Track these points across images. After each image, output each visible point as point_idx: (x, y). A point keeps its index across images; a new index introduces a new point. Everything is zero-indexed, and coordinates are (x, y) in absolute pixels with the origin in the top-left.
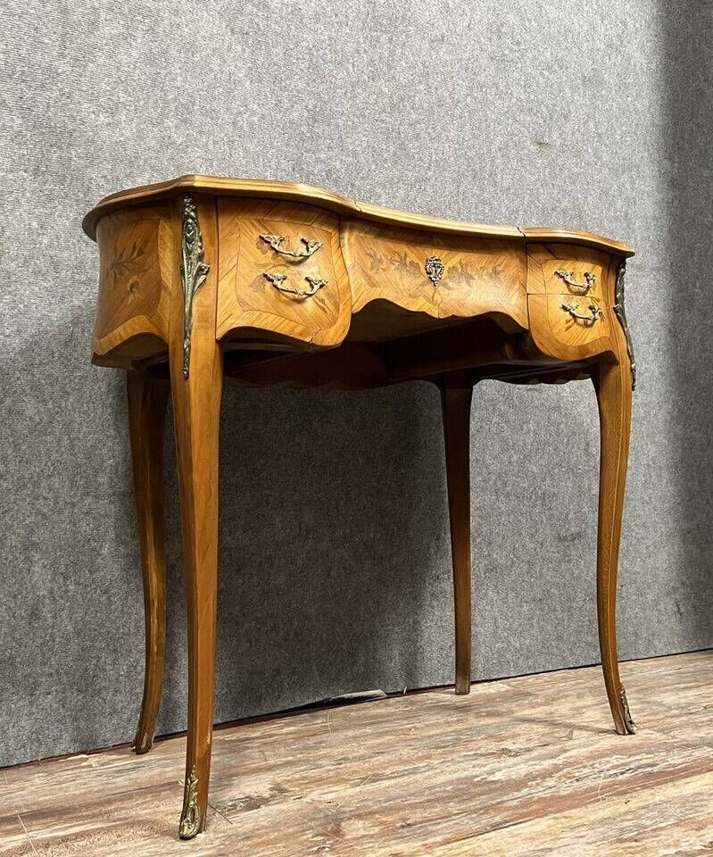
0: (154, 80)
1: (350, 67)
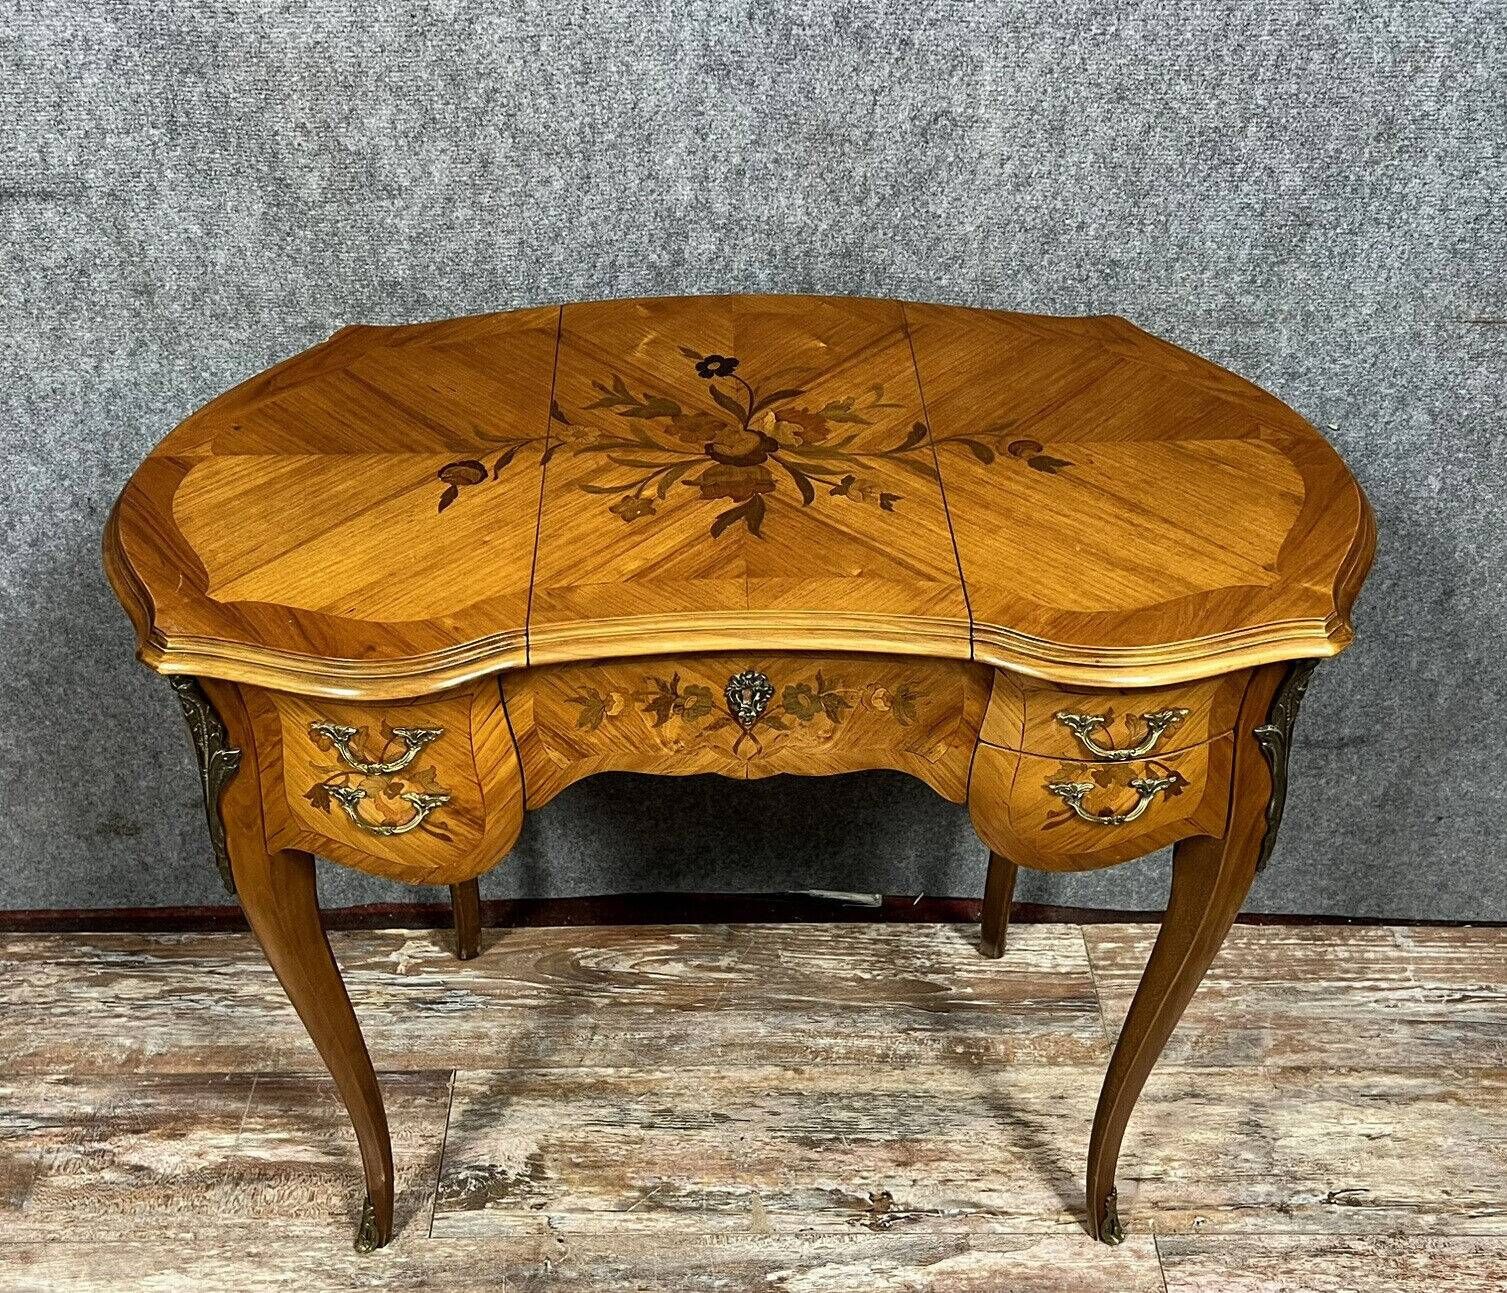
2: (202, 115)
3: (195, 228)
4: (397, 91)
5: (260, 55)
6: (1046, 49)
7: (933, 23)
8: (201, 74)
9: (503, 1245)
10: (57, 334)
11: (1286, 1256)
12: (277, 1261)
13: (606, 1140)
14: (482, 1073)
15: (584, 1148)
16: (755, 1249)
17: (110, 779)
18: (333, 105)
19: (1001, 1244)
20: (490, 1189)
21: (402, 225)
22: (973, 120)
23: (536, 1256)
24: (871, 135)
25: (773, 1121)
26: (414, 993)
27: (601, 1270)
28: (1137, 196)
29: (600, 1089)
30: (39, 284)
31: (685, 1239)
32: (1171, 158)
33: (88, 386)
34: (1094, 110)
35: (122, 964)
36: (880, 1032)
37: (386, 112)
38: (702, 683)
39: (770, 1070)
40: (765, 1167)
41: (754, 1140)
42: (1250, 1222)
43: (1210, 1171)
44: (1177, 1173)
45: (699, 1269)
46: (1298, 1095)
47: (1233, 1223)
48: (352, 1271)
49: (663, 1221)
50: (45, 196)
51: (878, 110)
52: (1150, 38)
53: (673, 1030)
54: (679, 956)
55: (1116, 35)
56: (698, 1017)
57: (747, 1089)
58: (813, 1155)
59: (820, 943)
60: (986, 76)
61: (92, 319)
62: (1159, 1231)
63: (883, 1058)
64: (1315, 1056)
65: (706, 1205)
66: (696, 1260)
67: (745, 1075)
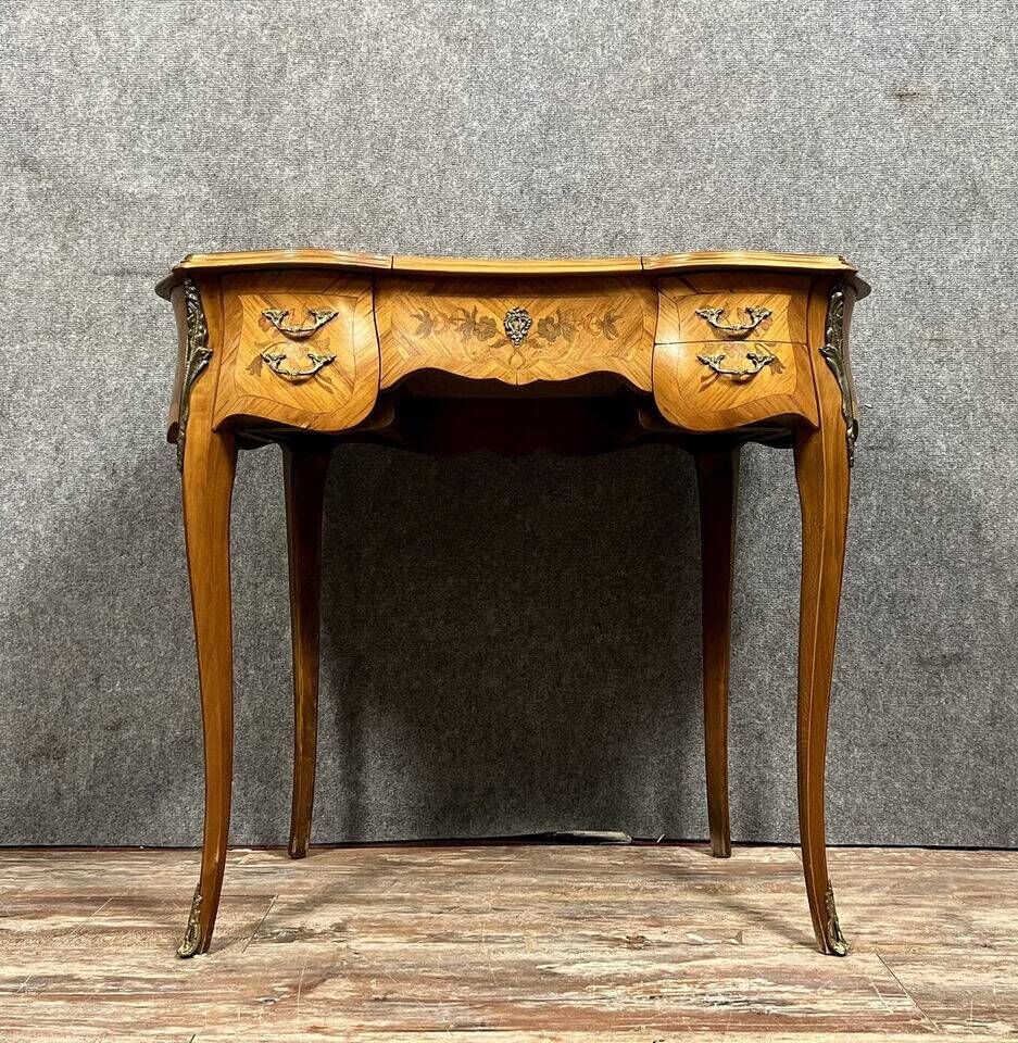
1: (599, 50)
4: (343, 218)
5: (278, 199)
7: (611, 189)
8: (246, 210)
9: (306, 955)
11: (996, 964)
12: (105, 962)
13: (402, 918)
14: (300, 896)
15: (382, 920)
16: (526, 956)
17: (58, 702)
18: (310, 224)
19: (741, 956)
23: (334, 959)
24: (584, 245)
25: (543, 911)
27: (390, 964)
29: (397, 900)
30: (127, 325)
31: (465, 952)
33: (137, 386)
34: (696, 226)
36: (632, 881)
37: (336, 227)
38: (491, 315)
39: (539, 893)
40: (537, 927)
41: (528, 917)
42: (960, 951)
43: (918, 931)
44: (890, 931)
45: (477, 963)
46: (985, 906)
47: (943, 951)
48: (171, 966)
49: (447, 946)
50: (148, 274)
51: (587, 233)
52: (718, 191)
53: (461, 881)
54: (470, 856)
55: (702, 189)
56: (482, 876)
57: (521, 900)
58: (577, 922)
59: (584, 852)
60: (640, 212)
61: (151, 345)
62: (880, 952)
63: (635, 890)
64: (994, 893)
67: (521, 895)
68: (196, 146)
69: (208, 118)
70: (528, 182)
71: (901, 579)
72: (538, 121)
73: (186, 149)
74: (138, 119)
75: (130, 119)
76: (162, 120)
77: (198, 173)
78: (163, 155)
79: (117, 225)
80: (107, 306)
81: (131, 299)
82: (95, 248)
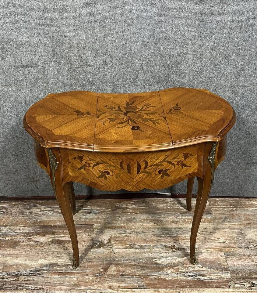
0: (90, 13)
2: (59, 53)
3: (56, 72)
4: (92, 49)
5: (70, 43)
6: (200, 41)
7: (181, 37)
8: (59, 46)
9: (104, 254)
10: (31, 91)
11: (249, 256)
12: (63, 257)
13: (123, 236)
14: (99, 224)
15: (118, 237)
16: (151, 255)
17: (33, 171)
18: (81, 51)
20: (102, 245)
21: (91, 72)
22: (187, 53)
23: (110, 257)
24: (170, 56)
25: (153, 233)
26: (86, 211)
27: (122, 259)
28: (215, 66)
29: (121, 227)
30: (29, 82)
31: (138, 253)
32: (221, 59)
35: (33, 206)
36: (172, 217)
37: (90, 52)
39: (152, 224)
40: (152, 241)
41: (150, 236)
42: (242, 250)
43: (234, 241)
44: (228, 241)
45: (140, 259)
46: (249, 228)
47: (239, 250)
49: (133, 250)
50: (32, 67)
51: (172, 52)
53: (134, 217)
54: (135, 204)
55: (211, 39)
56: (138, 215)
57: (148, 227)
58: (160, 239)
59: (160, 202)
60: (190, 46)
61: (37, 88)
62: (225, 252)
63: (173, 222)
64: (252, 221)
65: (142, 247)
66: (140, 257)
67: (148, 225)
68: (39, 24)
69: (41, 14)
70: (153, 34)
71: (247, 146)
72: (157, 11)
73: (36, 25)
74: (17, 14)
75: (13, 14)
76: (25, 14)
77: (42, 34)
78: (28, 27)
79: (18, 51)
80: (21, 77)
81: (28, 74)
82: (13, 59)
